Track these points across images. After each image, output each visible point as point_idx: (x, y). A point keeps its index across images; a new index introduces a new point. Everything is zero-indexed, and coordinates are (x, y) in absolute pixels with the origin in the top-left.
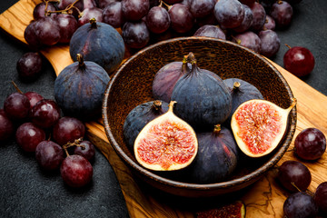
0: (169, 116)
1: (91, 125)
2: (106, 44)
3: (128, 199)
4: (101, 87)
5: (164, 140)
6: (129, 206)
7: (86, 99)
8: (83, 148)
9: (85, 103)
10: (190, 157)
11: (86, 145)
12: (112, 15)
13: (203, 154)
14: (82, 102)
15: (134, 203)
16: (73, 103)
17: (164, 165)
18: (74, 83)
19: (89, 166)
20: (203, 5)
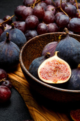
0: (56, 58)
1: (10, 74)
2: (18, 36)
3: (30, 108)
4: (17, 53)
5: (53, 68)
6: (31, 111)
7: (9, 57)
8: (6, 83)
9: (9, 59)
10: (67, 77)
11: (8, 82)
12: (21, 27)
13: (73, 79)
14: (7, 59)
15: (34, 109)
16: (2, 59)
17: (54, 80)
18: (4, 49)
19: (9, 91)
20: (65, 20)
